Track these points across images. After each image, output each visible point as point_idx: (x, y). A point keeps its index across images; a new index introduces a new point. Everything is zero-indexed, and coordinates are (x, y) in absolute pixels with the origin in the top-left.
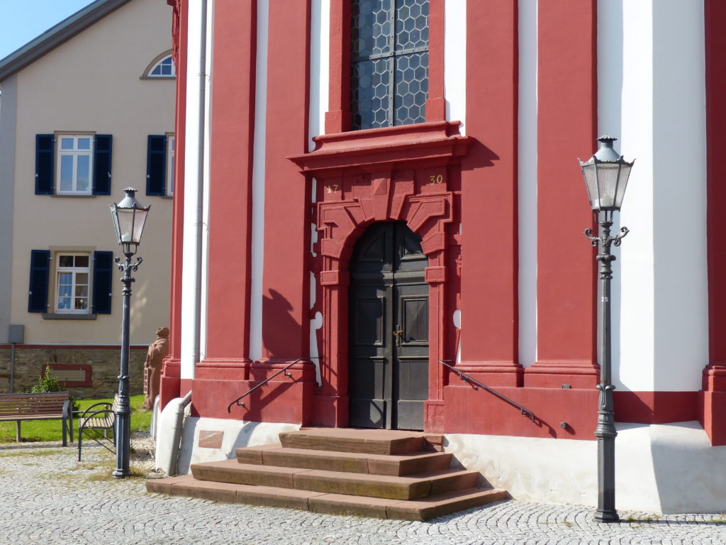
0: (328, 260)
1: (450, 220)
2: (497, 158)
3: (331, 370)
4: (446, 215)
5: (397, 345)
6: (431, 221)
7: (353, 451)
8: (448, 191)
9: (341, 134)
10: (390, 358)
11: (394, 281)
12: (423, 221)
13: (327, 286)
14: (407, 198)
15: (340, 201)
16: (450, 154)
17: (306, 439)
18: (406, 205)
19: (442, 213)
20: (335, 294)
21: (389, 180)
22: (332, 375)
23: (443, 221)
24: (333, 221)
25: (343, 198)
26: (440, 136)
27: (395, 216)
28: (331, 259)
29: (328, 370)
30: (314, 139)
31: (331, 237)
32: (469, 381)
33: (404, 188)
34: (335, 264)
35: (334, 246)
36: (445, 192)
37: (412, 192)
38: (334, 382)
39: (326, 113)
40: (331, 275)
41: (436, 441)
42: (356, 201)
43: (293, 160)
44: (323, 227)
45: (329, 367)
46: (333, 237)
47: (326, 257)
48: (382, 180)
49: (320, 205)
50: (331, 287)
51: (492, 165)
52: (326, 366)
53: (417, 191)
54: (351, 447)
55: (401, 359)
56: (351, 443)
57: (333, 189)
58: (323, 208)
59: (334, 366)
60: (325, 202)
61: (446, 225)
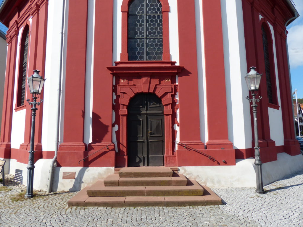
0: (122, 106)
1: (173, 93)
2: (191, 74)
3: (123, 146)
4: (172, 92)
5: (148, 136)
6: (166, 93)
7: (155, 177)
8: (172, 83)
9: (127, 61)
10: (146, 141)
11: (147, 114)
12: (163, 93)
13: (121, 115)
14: (156, 85)
15: (127, 85)
16: (176, 71)
17: (132, 174)
18: (156, 88)
19: (171, 91)
20: (125, 118)
21: (149, 78)
22: (124, 148)
23: (170, 94)
24: (125, 92)
25: (128, 84)
26: (169, 65)
27: (151, 91)
28: (124, 105)
29: (122, 146)
30: (115, 62)
31: (123, 97)
32: (186, 148)
33: (155, 82)
34: (125, 107)
35: (125, 100)
36: (171, 84)
37: (158, 83)
38: (125, 150)
39: (121, 54)
40: (124, 111)
41: (176, 170)
42: (135, 85)
43: (108, 68)
44: (119, 94)
45: (123, 145)
46: (124, 97)
47: (121, 104)
48: (146, 78)
49: (118, 86)
50: (124, 115)
51: (189, 75)
52: (121, 144)
53: (160, 83)
54: (154, 175)
55: (150, 141)
56: (155, 174)
57: (123, 80)
58: (120, 87)
59: (125, 144)
60: (120, 84)
61: (172, 95)
